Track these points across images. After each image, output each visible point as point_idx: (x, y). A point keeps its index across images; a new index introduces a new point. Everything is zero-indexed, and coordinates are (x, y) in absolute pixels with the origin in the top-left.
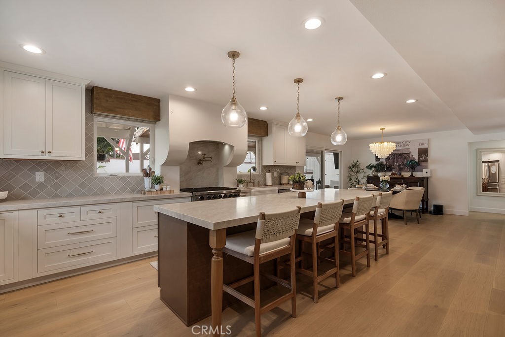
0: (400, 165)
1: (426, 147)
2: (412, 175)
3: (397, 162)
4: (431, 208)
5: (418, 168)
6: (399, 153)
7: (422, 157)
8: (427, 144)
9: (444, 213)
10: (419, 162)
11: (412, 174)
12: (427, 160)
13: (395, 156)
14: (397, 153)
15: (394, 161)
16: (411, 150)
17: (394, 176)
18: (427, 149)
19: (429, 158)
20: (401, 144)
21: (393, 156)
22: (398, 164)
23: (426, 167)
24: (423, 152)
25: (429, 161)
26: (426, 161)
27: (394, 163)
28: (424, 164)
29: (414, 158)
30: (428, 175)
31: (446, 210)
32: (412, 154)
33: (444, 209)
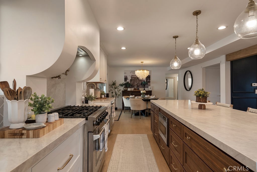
0: (137, 84)
5: (147, 86)
10: (146, 82)
11: (144, 89)
13: (135, 79)
17: (135, 90)
19: (151, 80)
21: (134, 78)
23: (150, 85)
24: (148, 78)
25: (151, 82)
30: (151, 89)
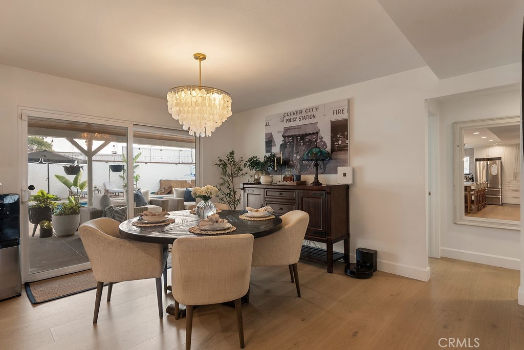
1: (343, 116)
2: (317, 182)
3: (297, 153)
4: (353, 258)
5: (331, 164)
6: (301, 133)
7: (338, 140)
8: (345, 111)
9: (378, 269)
10: (333, 150)
11: (316, 178)
12: (347, 146)
14: (297, 133)
15: (293, 152)
16: (320, 126)
18: (347, 120)
20: (304, 114)
22: (298, 157)
23: (345, 163)
24: (340, 129)
25: (351, 148)
26: (344, 148)
27: (293, 156)
28: (340, 155)
29: (325, 144)
30: (347, 181)
31: (383, 264)
32: (322, 134)
33: (378, 260)
